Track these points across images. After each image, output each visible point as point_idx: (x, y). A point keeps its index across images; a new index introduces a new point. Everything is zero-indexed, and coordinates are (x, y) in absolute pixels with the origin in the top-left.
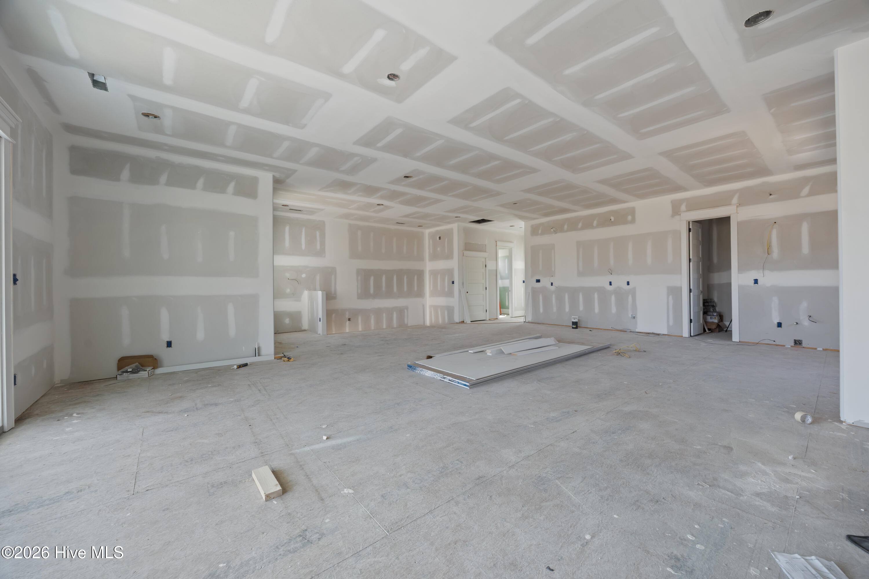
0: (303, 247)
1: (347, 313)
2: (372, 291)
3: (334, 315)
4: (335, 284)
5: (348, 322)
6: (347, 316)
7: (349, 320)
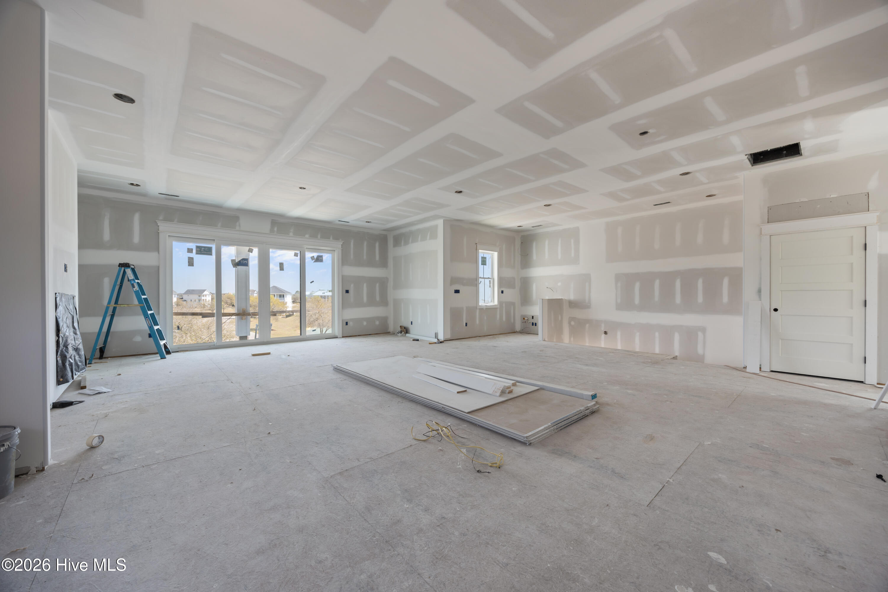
0: (560, 257)
1: (603, 325)
2: (637, 301)
3: (587, 325)
4: (590, 292)
5: (603, 335)
6: (603, 329)
7: (606, 333)
